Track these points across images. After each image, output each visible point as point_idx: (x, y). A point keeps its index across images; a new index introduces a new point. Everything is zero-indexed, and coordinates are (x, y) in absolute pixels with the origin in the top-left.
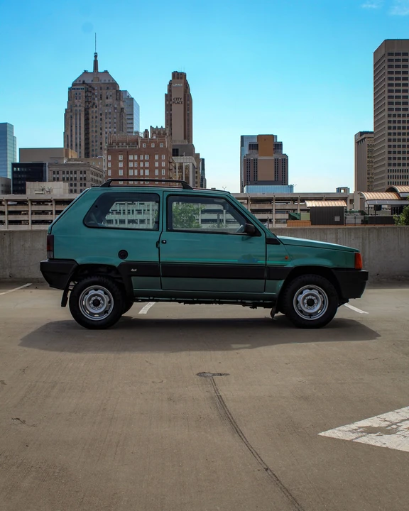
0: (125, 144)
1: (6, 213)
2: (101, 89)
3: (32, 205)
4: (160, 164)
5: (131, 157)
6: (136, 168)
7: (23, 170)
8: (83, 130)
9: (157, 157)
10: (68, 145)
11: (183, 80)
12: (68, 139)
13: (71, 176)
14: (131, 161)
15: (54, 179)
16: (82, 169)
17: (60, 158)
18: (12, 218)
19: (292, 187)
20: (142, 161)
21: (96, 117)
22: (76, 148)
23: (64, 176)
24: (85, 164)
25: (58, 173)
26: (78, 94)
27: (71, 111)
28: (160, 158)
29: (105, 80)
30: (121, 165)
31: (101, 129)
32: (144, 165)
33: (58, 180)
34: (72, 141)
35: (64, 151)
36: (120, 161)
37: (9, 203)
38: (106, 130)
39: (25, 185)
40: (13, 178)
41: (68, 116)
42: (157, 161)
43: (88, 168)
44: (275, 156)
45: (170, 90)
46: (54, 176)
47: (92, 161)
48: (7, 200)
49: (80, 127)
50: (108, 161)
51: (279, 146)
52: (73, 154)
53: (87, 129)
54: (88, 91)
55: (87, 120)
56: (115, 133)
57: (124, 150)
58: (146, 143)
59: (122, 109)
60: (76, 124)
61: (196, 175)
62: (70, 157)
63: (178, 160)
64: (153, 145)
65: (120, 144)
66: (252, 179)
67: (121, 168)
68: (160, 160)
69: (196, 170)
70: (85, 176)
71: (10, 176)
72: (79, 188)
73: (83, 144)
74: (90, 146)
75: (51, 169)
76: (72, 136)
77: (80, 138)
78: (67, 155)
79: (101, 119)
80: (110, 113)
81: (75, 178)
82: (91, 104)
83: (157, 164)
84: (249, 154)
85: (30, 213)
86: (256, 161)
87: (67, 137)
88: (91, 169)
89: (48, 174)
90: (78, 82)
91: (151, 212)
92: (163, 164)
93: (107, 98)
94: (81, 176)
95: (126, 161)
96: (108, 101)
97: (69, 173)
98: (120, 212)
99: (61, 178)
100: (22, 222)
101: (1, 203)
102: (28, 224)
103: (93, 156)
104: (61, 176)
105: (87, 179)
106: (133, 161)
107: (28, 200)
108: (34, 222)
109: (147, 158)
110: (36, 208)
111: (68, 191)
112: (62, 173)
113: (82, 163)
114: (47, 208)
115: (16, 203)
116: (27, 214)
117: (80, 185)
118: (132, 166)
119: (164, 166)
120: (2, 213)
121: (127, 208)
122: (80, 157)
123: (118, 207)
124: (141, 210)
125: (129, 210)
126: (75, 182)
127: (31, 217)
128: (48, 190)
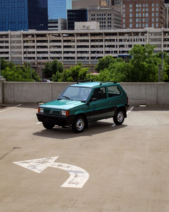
1: (62, 41)
3: (77, 36)
4: (155, 10)
5: (137, 6)
6: (140, 12)
7: (74, 14)
9: (153, 5)
13: (102, 17)
14: (137, 8)
15: (92, 20)
16: (109, 13)
17: (95, 6)
18: (66, 44)
20: (144, 8)
23: (98, 17)
24: (111, 10)
25: (94, 15)
28: (155, 5)
30: (131, 10)
32: (145, 10)
33: (94, 20)
36: (131, 8)
37: (64, 35)
39: (74, 23)
40: (68, 19)
42: (153, 7)
43: (112, 12)
46: (92, 17)
47: (115, 7)
48: (63, 34)
50: (123, 8)
52: (104, 3)
62: (102, 5)
63: (168, 5)
67: (131, 13)
68: (155, 7)
70: (110, 17)
71: (66, 18)
72: (107, 24)
75: (90, 13)
78: (100, 4)
81: (105, 19)
83: (153, 10)
85: (76, 41)
88: (114, 12)
89: (89, 16)
91: (148, 40)
92: (157, 10)
94: (108, 17)
95: (134, 8)
97: (101, 15)
98: (129, 40)
99: (96, 19)
100: (72, 46)
101: (59, 35)
102: (75, 48)
103: (116, 4)
104: (96, 17)
105: (112, 19)
106: (139, 8)
107: (74, 33)
108: (78, 47)
109: (147, 6)
110: (80, 38)
111: (99, 27)
112: (97, 15)
113: (109, 9)
114: (86, 38)
115: (68, 35)
116: (74, 41)
117: (107, 22)
118: (138, 11)
119: (158, 10)
120: (60, 41)
121: (133, 37)
122: (109, 5)
123: (128, 37)
124: (142, 39)
125: (135, 39)
126: (105, 21)
127: (77, 43)
128: (87, 27)
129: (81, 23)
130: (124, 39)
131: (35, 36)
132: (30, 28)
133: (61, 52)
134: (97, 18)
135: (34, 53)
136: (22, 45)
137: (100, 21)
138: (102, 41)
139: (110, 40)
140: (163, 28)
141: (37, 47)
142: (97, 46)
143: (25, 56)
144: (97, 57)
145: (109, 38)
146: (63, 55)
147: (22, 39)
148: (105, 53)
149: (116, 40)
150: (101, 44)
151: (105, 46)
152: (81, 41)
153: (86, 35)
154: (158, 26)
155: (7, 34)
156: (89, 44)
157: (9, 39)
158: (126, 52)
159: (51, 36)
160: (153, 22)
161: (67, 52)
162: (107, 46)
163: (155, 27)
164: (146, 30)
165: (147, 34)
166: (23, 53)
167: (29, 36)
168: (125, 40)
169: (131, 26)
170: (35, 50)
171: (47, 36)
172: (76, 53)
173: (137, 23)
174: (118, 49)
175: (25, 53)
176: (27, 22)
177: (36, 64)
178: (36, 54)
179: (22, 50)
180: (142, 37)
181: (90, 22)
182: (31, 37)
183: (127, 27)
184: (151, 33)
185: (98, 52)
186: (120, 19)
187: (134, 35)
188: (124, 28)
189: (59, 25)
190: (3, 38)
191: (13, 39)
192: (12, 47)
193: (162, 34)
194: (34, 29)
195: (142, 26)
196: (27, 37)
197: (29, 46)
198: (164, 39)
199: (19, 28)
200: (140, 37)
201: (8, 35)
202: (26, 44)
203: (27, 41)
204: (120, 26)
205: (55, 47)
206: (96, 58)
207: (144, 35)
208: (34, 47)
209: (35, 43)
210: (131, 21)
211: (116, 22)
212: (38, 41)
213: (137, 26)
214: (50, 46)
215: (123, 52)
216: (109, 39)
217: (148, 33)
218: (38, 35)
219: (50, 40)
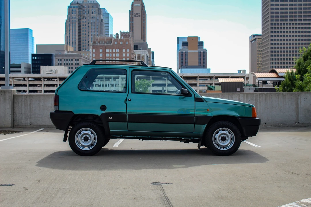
0: (103, 42)
1: (28, 86)
2: (89, 7)
3: (44, 80)
4: (126, 55)
5: (107, 51)
6: (111, 57)
7: (38, 58)
8: (77, 33)
9: (124, 50)
10: (67, 43)
11: (140, 2)
12: (67, 39)
13: (70, 62)
14: (108, 53)
15: (59, 64)
16: (77, 58)
17: (62, 51)
18: (32, 89)
19: (209, 69)
20: (114, 53)
21: (85, 25)
22: (73, 45)
23: (65, 62)
24: (78, 55)
25: (61, 60)
26: (74, 10)
27: (70, 21)
28: (126, 51)
29: (91, 2)
30: (101, 55)
31: (89, 33)
32: (116, 55)
33: (61, 64)
34: (70, 40)
35: (65, 46)
36: (101, 53)
37: (30, 79)
38: (92, 33)
39: (40, 68)
40: (33, 64)
41: (68, 24)
42: (124, 53)
43: (80, 57)
44: (199, 50)
45: (132, 8)
46: (59, 62)
47: (83, 53)
48: (28, 78)
49: (75, 31)
50: (93, 53)
51: (201, 44)
52: (71, 49)
53: (79, 33)
54: (80, 8)
55: (79, 26)
56: (97, 35)
57: (103, 46)
58: (117, 41)
59: (102, 20)
60: (73, 29)
61: (149, 62)
62: (69, 50)
63: (137, 52)
64: (121, 43)
65: (101, 42)
66: (184, 64)
67: (101, 57)
68: (126, 53)
69: (149, 59)
70: (78, 62)
71: (30, 62)
73: (77, 42)
74: (82, 43)
75: (56, 58)
76: (70, 37)
77: (75, 38)
78: (67, 49)
79: (89, 26)
80: (94, 23)
81: (72, 64)
82: (82, 17)
83: (124, 55)
84: (182, 49)
85: (43, 85)
86: (186, 53)
87: (67, 38)
88: (82, 58)
89: (55, 61)
90: (74, 3)
91: (120, 85)
93: (92, 13)
94: (76, 62)
95: (105, 53)
96: (93, 15)
97: (68, 60)
98: (101, 85)
99: (63, 64)
100: (38, 91)
101: (24, 79)
102: (42, 93)
103: (83, 50)
104: (63, 62)
105: (79, 64)
106: (109, 53)
107: (42, 77)
108: (46, 92)
109: (118, 51)
110: (47, 82)
111: (67, 71)
112: (63, 60)
113: (77, 54)
114: (54, 82)
115: (34, 79)
116: (41, 86)
118: (108, 56)
119: (129, 56)
120: (25, 85)
121: (104, 83)
122: (75, 50)
123: (99, 82)
124: (114, 84)
125: (106, 84)
126: (72, 66)
127: (44, 88)
128: (54, 71)
129: (48, 67)
152: (48, 86)
159: (15, 81)
168: (95, 85)
171: (11, 79)
180: (114, 82)
181: (56, 66)
187: (106, 80)
207: (115, 80)
219: (14, 84)
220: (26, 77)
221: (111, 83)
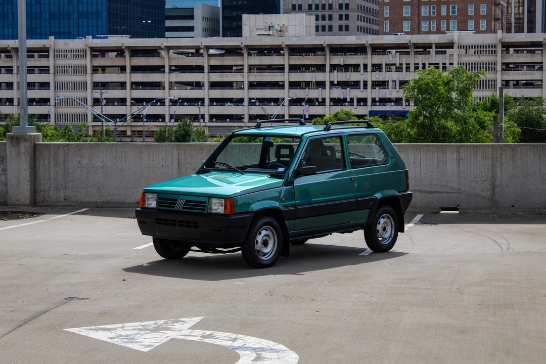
1: (206, 69)
3: (250, 54)
13: (323, 2)
15: (294, 9)
18: (216, 77)
23: (310, 2)
33: (300, 9)
37: (212, 51)
39: (240, 19)
40: (224, 7)
46: (294, 2)
48: (208, 48)
70: (347, 1)
71: (219, 5)
72: (336, 23)
81: (331, 7)
85: (246, 69)
94: (341, 1)
98: (401, 68)
99: (305, 7)
100: (235, 84)
101: (197, 52)
102: (243, 89)
105: (350, 7)
107: (242, 46)
108: (252, 85)
110: (256, 60)
111: (314, 29)
114: (275, 60)
115: (223, 52)
116: (241, 71)
117: (337, 17)
120: (200, 69)
121: (412, 59)
123: (398, 58)
124: (438, 64)
125: (418, 64)
126: (330, 13)
127: (248, 76)
128: (279, 29)
129: (261, 17)
130: (386, 65)
131: (127, 54)
132: (113, 31)
133: (202, 100)
134: (307, 5)
135: (122, 101)
136: (89, 78)
137: (317, 13)
138: (320, 68)
139: (346, 68)
140: (500, 32)
141: (132, 86)
142: (307, 84)
143: (97, 110)
144: (307, 117)
145: (342, 59)
146: (207, 110)
147: (88, 62)
148: (330, 105)
149: (362, 66)
150: (319, 77)
151: (332, 83)
152: (261, 69)
153: (275, 50)
154: (485, 29)
155: (45, 48)
156: (285, 77)
157: (50, 62)
158: (393, 101)
159: (174, 55)
160: (471, 17)
161: (221, 101)
162: (336, 83)
163: (477, 30)
164: (450, 39)
165: (455, 51)
166: (90, 102)
167: (110, 53)
168: (389, 67)
169: (406, 26)
170: (127, 94)
171: (163, 53)
172: (246, 102)
173: (425, 18)
174: (370, 94)
175: (97, 102)
176: (104, 14)
177: (129, 133)
178: (129, 107)
179: (90, 94)
180: (440, 59)
181: (286, 15)
182: (116, 56)
183: (396, 28)
184: (466, 48)
185: (311, 102)
186: (376, 7)
187: (416, 53)
188: (386, 34)
189: (198, 23)
190: (32, 59)
191: (62, 62)
192: (60, 86)
193: (499, 49)
194: (123, 33)
195: (439, 26)
196: (103, 56)
197: (108, 83)
198: (503, 63)
199: (81, 29)
200: (434, 58)
201: (48, 51)
202: (100, 78)
203: (103, 69)
204: (376, 27)
205: (184, 87)
206: (306, 119)
207: (444, 53)
208: (122, 85)
209: (128, 75)
210: (406, 12)
211: (363, 15)
212: (135, 69)
213: (424, 26)
214: (170, 83)
215: (384, 101)
216: (342, 64)
217: (456, 46)
218: (136, 52)
219: (171, 66)
220: (202, 46)
221: (430, 62)
